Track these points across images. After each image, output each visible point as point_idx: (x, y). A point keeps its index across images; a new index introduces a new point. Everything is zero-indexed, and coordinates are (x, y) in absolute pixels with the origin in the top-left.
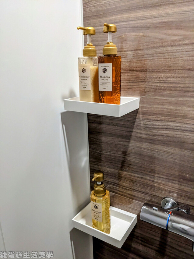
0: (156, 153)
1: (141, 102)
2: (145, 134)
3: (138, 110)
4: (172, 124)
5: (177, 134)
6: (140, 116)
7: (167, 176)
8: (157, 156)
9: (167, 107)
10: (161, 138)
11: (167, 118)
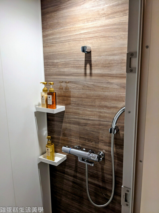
0: (71, 128)
1: (66, 108)
2: (68, 120)
3: (65, 111)
4: (76, 116)
5: (77, 120)
6: (65, 113)
7: (75, 137)
8: (72, 129)
9: (73, 110)
10: (73, 122)
11: (74, 114)
